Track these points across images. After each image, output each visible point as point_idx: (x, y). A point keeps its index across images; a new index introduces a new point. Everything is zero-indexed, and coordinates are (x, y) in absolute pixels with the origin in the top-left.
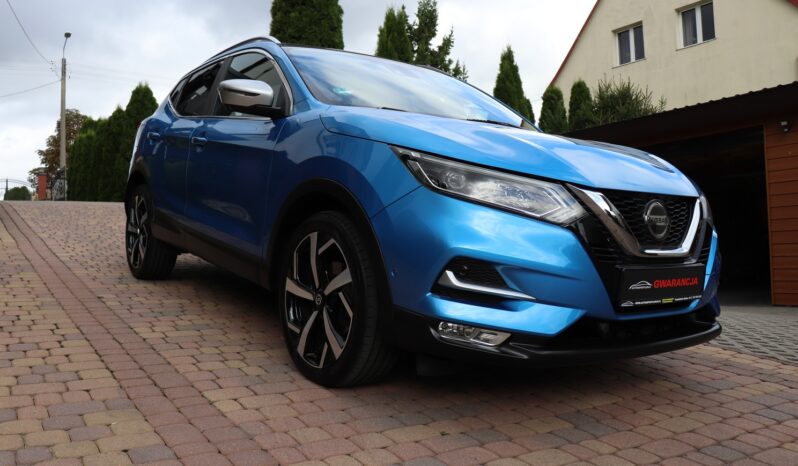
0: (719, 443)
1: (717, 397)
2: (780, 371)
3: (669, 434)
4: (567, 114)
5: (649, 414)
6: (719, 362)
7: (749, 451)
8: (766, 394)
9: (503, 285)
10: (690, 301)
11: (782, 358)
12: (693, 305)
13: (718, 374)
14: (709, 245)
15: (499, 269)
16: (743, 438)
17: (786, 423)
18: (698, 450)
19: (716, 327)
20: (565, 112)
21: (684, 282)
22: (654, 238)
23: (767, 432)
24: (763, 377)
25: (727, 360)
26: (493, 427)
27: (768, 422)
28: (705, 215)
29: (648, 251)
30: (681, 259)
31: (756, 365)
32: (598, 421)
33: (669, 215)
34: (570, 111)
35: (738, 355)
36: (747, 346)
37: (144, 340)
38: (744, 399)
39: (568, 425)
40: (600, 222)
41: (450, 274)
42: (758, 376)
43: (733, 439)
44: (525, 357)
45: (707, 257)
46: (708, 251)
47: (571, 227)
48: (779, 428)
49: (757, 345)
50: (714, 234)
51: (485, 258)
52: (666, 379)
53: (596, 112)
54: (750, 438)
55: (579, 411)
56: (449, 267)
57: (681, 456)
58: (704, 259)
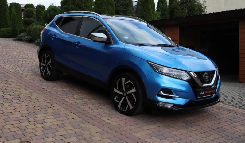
0: (218, 128)
1: (218, 117)
2: (235, 110)
3: (207, 126)
4: (168, 4)
5: (202, 121)
6: (219, 107)
7: (224, 130)
8: (230, 116)
9: (173, 94)
10: (212, 96)
11: (236, 106)
12: (213, 96)
13: (219, 111)
14: (218, 81)
15: (172, 91)
16: (223, 127)
17: (233, 124)
18: (214, 130)
19: (219, 100)
20: (167, 3)
21: (212, 91)
22: (205, 81)
23: (229, 126)
24: (230, 111)
25: (221, 107)
26: (169, 125)
27: (229, 123)
28: (217, 74)
29: (204, 85)
30: (211, 86)
31: (229, 108)
32: (191, 123)
33: (209, 76)
34: (169, 3)
35: (225, 105)
36: (227, 102)
37: (71, 103)
38: (225, 118)
39: (185, 124)
40: (194, 79)
41: (161, 92)
42: (229, 111)
43: (221, 127)
44: (177, 110)
45: (217, 84)
46: (217, 83)
47: (187, 81)
48: (232, 125)
49: (230, 101)
50: (219, 78)
51: (169, 88)
52: (206, 112)
53: (179, 5)
54: (225, 127)
55: (186, 121)
56: (161, 90)
57: (210, 131)
58: (216, 85)
